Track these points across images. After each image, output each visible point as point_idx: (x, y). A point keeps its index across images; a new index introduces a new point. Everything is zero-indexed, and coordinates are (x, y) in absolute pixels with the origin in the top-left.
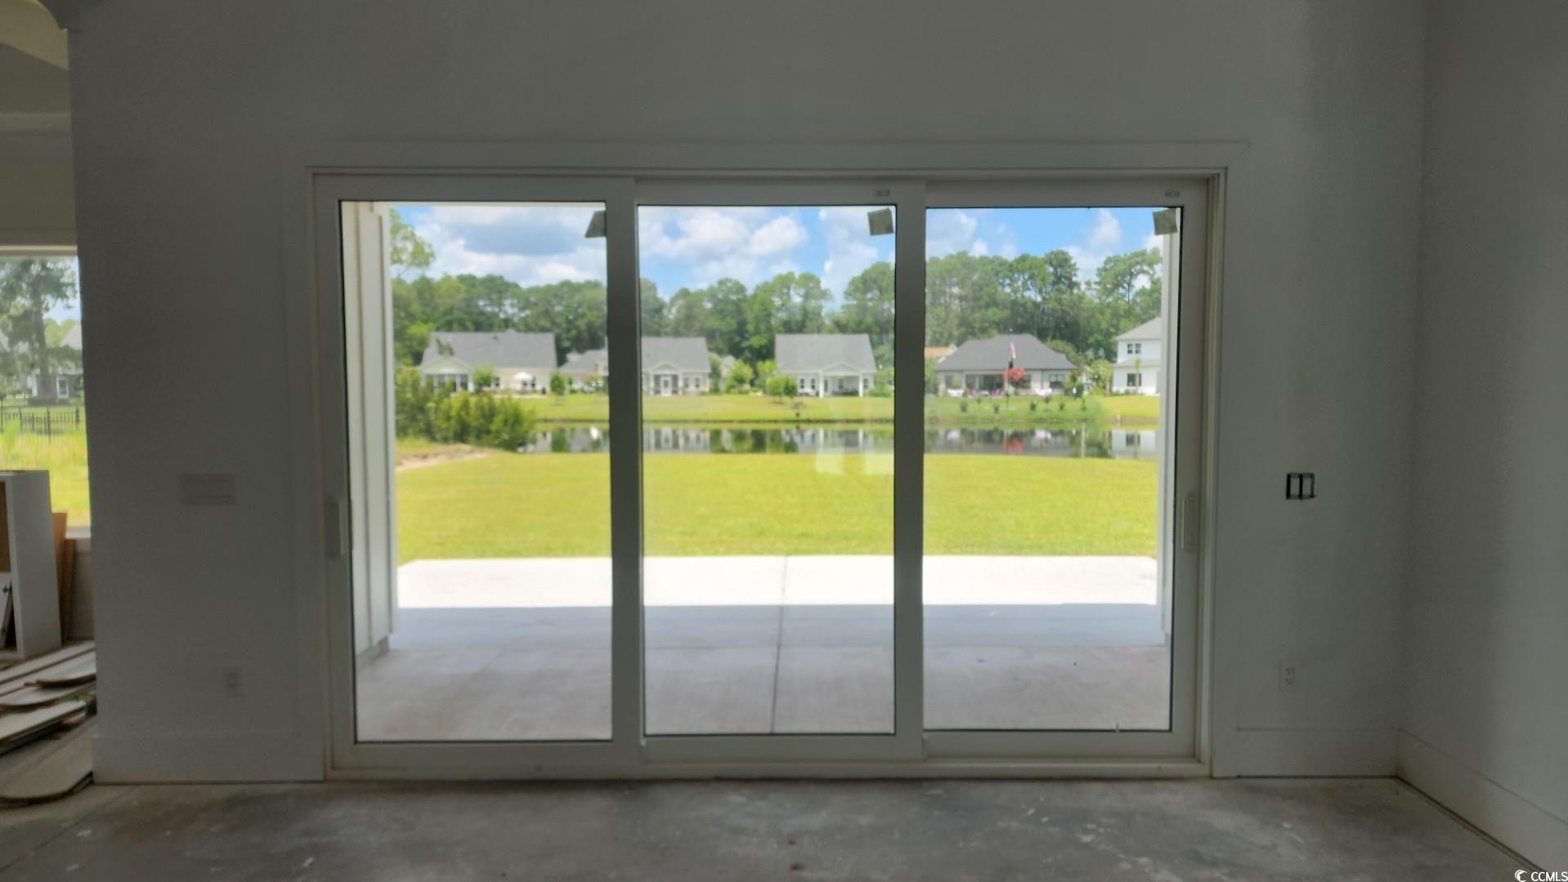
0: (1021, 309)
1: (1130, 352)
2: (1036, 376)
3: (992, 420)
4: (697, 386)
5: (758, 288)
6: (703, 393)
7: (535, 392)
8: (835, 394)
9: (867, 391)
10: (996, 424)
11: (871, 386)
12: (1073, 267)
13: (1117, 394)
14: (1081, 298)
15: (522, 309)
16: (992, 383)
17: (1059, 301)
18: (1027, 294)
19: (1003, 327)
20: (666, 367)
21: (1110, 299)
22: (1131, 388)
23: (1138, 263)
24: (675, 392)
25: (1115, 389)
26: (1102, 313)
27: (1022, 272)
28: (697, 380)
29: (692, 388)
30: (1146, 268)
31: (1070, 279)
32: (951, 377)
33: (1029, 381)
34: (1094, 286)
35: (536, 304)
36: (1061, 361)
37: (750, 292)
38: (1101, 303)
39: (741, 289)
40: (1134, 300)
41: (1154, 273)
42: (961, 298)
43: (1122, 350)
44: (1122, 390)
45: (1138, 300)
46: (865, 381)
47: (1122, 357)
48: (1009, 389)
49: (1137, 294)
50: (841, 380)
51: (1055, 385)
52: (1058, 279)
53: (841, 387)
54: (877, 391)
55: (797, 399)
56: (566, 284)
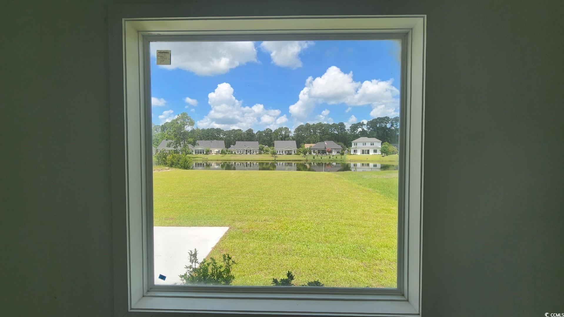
0: (333, 135)
1: (355, 145)
2: (333, 150)
3: (320, 161)
4: (256, 152)
5: (275, 130)
6: (257, 154)
7: (219, 154)
8: (287, 154)
9: (294, 153)
10: (321, 161)
11: (296, 152)
12: (345, 126)
13: (352, 155)
14: (346, 133)
15: (224, 135)
16: (324, 152)
17: (342, 134)
18: (335, 132)
19: (329, 139)
20: (248, 148)
21: (353, 133)
22: (355, 153)
23: (359, 125)
24: (250, 154)
25: (351, 153)
26: (351, 136)
27: (333, 127)
28: (256, 151)
29: (255, 153)
30: (360, 126)
31: (344, 129)
32: (315, 150)
33: (332, 151)
34: (349, 130)
35: (227, 134)
36: (340, 147)
37: (273, 131)
38: (351, 134)
39: (271, 131)
40: (358, 133)
41: (363, 127)
42: (320, 133)
43: (353, 144)
44: (353, 154)
45: (359, 133)
46: (294, 151)
47: (353, 146)
48: (328, 153)
49: (359, 132)
50: (289, 151)
51: (338, 152)
52: (341, 129)
53: (289, 153)
54: (297, 154)
55: (276, 155)
56: (234, 130)
